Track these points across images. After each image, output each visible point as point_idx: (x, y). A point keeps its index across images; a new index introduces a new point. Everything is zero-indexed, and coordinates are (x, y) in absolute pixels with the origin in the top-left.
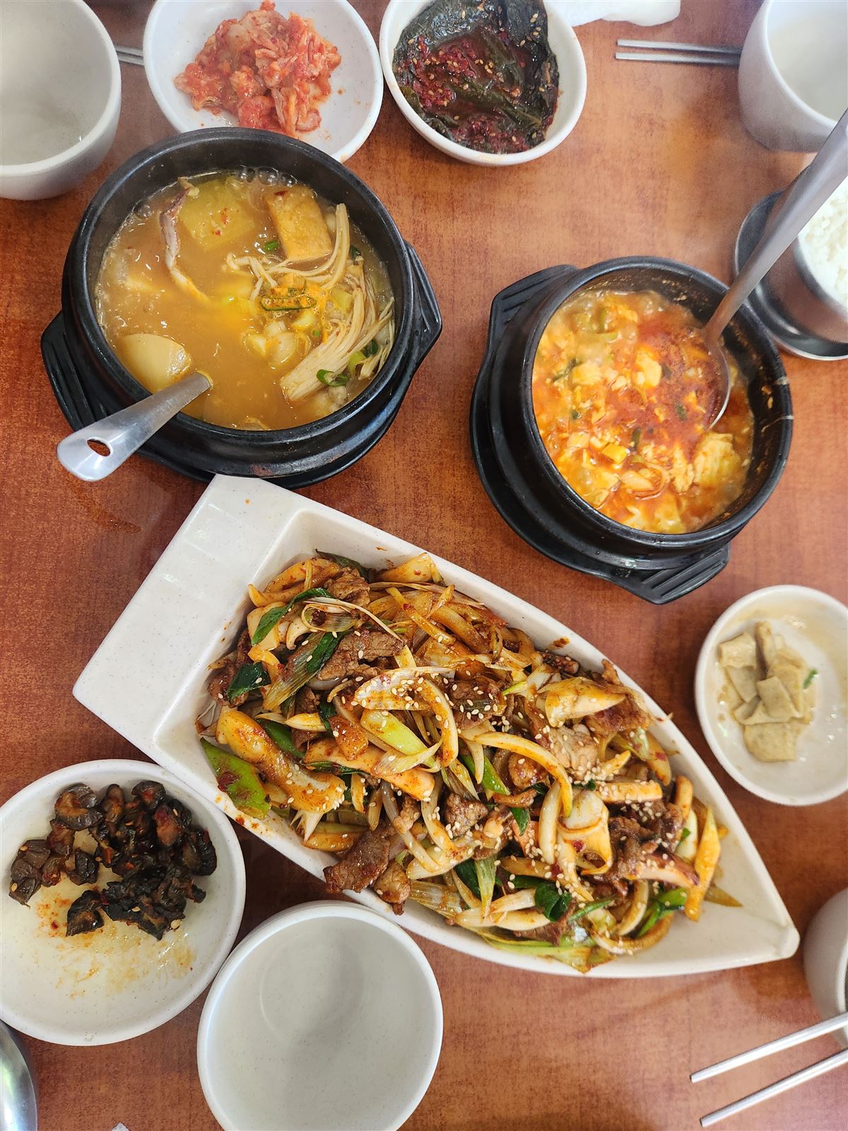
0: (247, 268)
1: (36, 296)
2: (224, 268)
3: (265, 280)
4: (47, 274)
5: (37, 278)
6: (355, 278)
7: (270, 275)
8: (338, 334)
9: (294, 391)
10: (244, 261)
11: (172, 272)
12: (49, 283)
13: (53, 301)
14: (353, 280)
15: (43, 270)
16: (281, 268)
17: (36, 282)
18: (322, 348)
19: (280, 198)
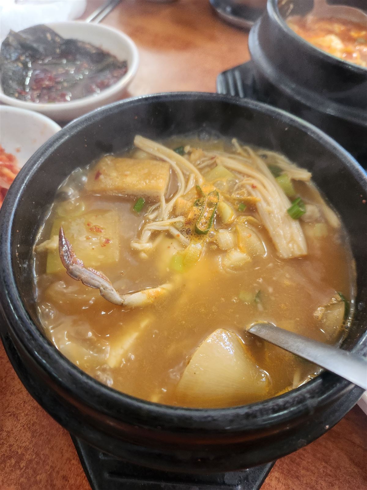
0: (155, 235)
1: (36, 483)
2: (143, 255)
3: (173, 225)
4: (20, 458)
5: (18, 472)
6: (203, 159)
7: (169, 218)
8: (254, 187)
9: (298, 246)
10: (147, 234)
11: (126, 303)
12: (31, 461)
13: (51, 467)
14: (203, 162)
15: (13, 461)
16: (166, 208)
17: (22, 476)
18: (262, 206)
19: (102, 177)
